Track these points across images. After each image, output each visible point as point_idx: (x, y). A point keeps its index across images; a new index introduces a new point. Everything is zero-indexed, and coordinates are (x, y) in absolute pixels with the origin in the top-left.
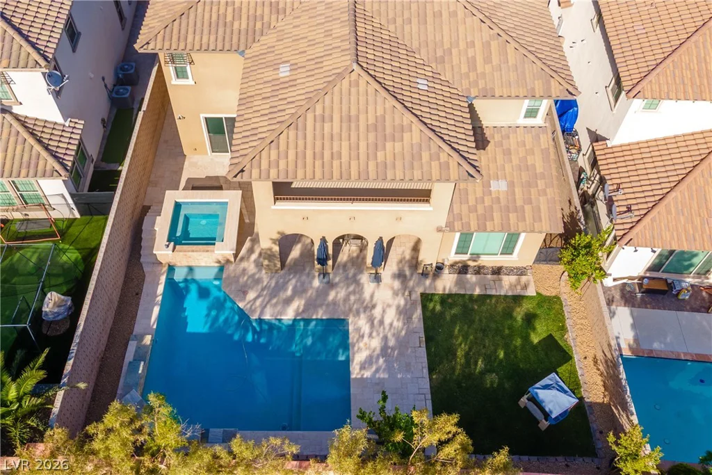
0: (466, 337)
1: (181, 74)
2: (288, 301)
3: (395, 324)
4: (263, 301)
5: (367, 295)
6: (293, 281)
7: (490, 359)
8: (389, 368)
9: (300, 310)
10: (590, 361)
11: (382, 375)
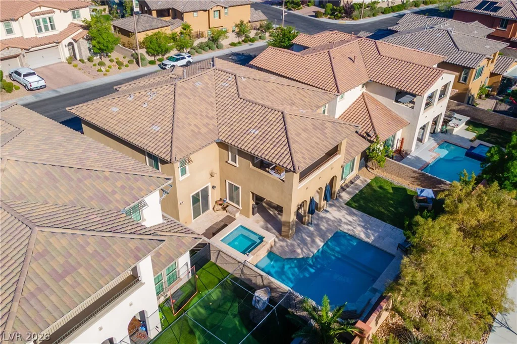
0: (376, 205)
1: (182, 172)
2: (313, 241)
3: (354, 219)
4: (306, 249)
5: (332, 219)
6: (303, 235)
7: (392, 206)
8: (375, 231)
9: (322, 240)
10: (411, 185)
11: (376, 235)
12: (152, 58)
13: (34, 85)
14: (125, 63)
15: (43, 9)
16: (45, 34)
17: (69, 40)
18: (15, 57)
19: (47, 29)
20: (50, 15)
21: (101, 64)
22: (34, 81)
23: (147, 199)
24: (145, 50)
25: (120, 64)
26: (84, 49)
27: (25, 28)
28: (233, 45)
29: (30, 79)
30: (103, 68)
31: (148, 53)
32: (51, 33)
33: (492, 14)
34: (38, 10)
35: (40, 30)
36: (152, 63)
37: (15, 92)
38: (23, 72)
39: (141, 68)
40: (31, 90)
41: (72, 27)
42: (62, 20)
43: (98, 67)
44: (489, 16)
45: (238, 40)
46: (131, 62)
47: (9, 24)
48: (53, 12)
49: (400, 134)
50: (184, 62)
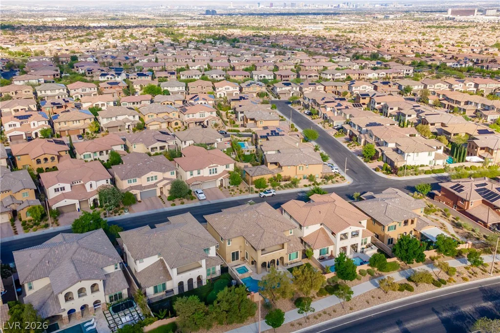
1: (229, 244)
12: (257, 190)
13: (201, 198)
14: (244, 191)
15: (214, 165)
16: (212, 175)
17: (221, 178)
18: (198, 184)
19: (213, 173)
20: (216, 168)
21: (233, 190)
22: (202, 196)
23: (211, 248)
24: (254, 186)
25: (241, 191)
26: (226, 183)
27: (205, 172)
28: (305, 186)
29: (200, 195)
30: (232, 193)
31: (255, 187)
32: (215, 175)
33: (456, 193)
34: (212, 165)
35: (210, 173)
36: (256, 192)
37: (194, 200)
38: (199, 192)
39: (250, 195)
40: (200, 200)
41: (225, 172)
42: (221, 169)
43: (231, 191)
44: (454, 194)
45: (309, 183)
46: (246, 191)
47: (199, 171)
48: (217, 166)
49: (331, 248)
50: (270, 194)
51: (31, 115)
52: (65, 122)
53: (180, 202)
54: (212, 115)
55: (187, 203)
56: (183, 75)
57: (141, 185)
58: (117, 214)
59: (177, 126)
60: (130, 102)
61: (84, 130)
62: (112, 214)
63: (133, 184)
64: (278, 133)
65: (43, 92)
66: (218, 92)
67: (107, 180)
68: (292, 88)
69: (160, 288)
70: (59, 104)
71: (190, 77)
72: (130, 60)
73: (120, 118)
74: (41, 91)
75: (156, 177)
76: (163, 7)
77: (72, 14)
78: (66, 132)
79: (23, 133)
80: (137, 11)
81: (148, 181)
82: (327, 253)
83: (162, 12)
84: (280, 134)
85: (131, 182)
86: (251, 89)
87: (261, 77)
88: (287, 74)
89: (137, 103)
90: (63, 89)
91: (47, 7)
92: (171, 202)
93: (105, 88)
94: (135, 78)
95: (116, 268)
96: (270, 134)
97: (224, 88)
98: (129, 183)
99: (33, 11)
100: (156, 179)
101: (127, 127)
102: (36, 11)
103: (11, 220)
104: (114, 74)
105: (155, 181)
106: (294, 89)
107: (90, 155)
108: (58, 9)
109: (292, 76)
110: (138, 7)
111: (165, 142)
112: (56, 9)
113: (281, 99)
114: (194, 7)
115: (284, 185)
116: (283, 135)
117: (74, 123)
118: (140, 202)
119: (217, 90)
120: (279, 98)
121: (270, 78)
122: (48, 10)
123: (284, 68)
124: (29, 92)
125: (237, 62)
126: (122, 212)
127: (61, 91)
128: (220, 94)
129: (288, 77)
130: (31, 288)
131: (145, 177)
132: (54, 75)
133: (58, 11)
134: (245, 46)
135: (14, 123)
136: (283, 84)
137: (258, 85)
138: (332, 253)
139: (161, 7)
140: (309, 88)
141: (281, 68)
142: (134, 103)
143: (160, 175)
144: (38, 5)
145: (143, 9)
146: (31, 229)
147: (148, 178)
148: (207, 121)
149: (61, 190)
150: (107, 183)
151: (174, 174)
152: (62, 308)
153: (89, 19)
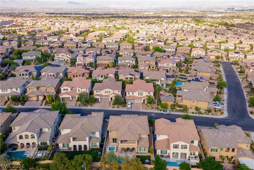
1: (111, 133)
12: (162, 109)
14: (154, 108)
17: (144, 99)
18: (131, 100)
19: (140, 95)
20: (142, 92)
21: (148, 107)
25: (152, 108)
27: (136, 94)
28: (193, 113)
30: (147, 108)
31: (161, 107)
32: (141, 96)
34: (140, 91)
35: (139, 95)
37: (125, 107)
38: (129, 104)
39: (157, 111)
40: (127, 108)
41: (147, 96)
42: (145, 94)
45: (196, 112)
46: (156, 108)
47: (129, 93)
48: (143, 92)
49: (168, 151)
50: (167, 113)
51: (89, 55)
52: (101, 60)
53: (117, 107)
54: (173, 65)
55: (120, 108)
56: (181, 43)
57: (102, 94)
58: (85, 106)
59: (153, 69)
60: (140, 54)
61: (108, 65)
62: (83, 105)
63: (98, 93)
64: (199, 80)
65: (108, 46)
66: (193, 53)
67: (87, 89)
68: (240, 55)
69: (66, 145)
70: (109, 52)
71: (184, 44)
72: (163, 33)
73: (127, 61)
74: (107, 45)
75: (110, 91)
76: (205, 7)
77: (158, 11)
78: (101, 65)
79: (83, 63)
80: (190, 9)
81: (106, 93)
82: (166, 153)
83: (203, 10)
84: (200, 81)
85: (98, 92)
86: (212, 53)
87: (226, 47)
88: (243, 47)
89: (144, 55)
90: (117, 45)
91: (149, 7)
92: (113, 106)
93: (136, 46)
94: (156, 43)
95: (49, 130)
96: (194, 80)
97: (196, 52)
98: (96, 92)
99: (142, 9)
100: (110, 93)
101: (128, 66)
102: (143, 9)
103: (43, 99)
104: (147, 40)
105: (109, 94)
106: (241, 56)
107: (96, 76)
108: (153, 8)
109: (247, 48)
110: (191, 7)
111: (133, 75)
112: (152, 8)
113: (230, 61)
114: (222, 6)
115: (179, 109)
116: (202, 82)
117: (104, 61)
118: (100, 102)
119: (192, 52)
120: (229, 61)
121: (231, 48)
122: (149, 9)
123: (246, 43)
124: (103, 45)
125: (220, 37)
126: (88, 106)
127: (116, 46)
128: (193, 55)
129: (244, 48)
130: (14, 129)
131: (104, 91)
132: (121, 39)
133: (153, 9)
134: (234, 29)
135: (80, 58)
136: (234, 52)
137: (217, 52)
138: (169, 154)
139: (203, 7)
140: (252, 56)
141: (243, 43)
142: (142, 55)
143: (112, 91)
144: (145, 7)
145: (194, 8)
146: (47, 105)
147: (106, 92)
148: (170, 68)
149: (66, 90)
150: (87, 90)
151: (119, 92)
152: (18, 141)
153: (165, 13)
